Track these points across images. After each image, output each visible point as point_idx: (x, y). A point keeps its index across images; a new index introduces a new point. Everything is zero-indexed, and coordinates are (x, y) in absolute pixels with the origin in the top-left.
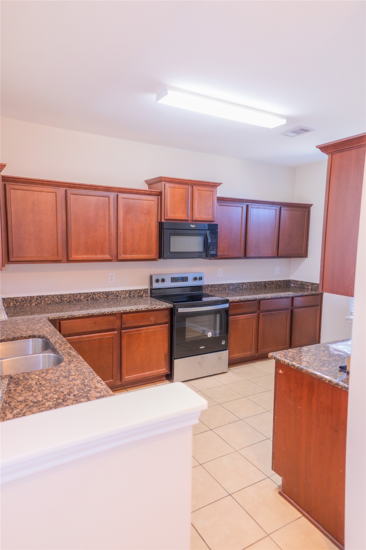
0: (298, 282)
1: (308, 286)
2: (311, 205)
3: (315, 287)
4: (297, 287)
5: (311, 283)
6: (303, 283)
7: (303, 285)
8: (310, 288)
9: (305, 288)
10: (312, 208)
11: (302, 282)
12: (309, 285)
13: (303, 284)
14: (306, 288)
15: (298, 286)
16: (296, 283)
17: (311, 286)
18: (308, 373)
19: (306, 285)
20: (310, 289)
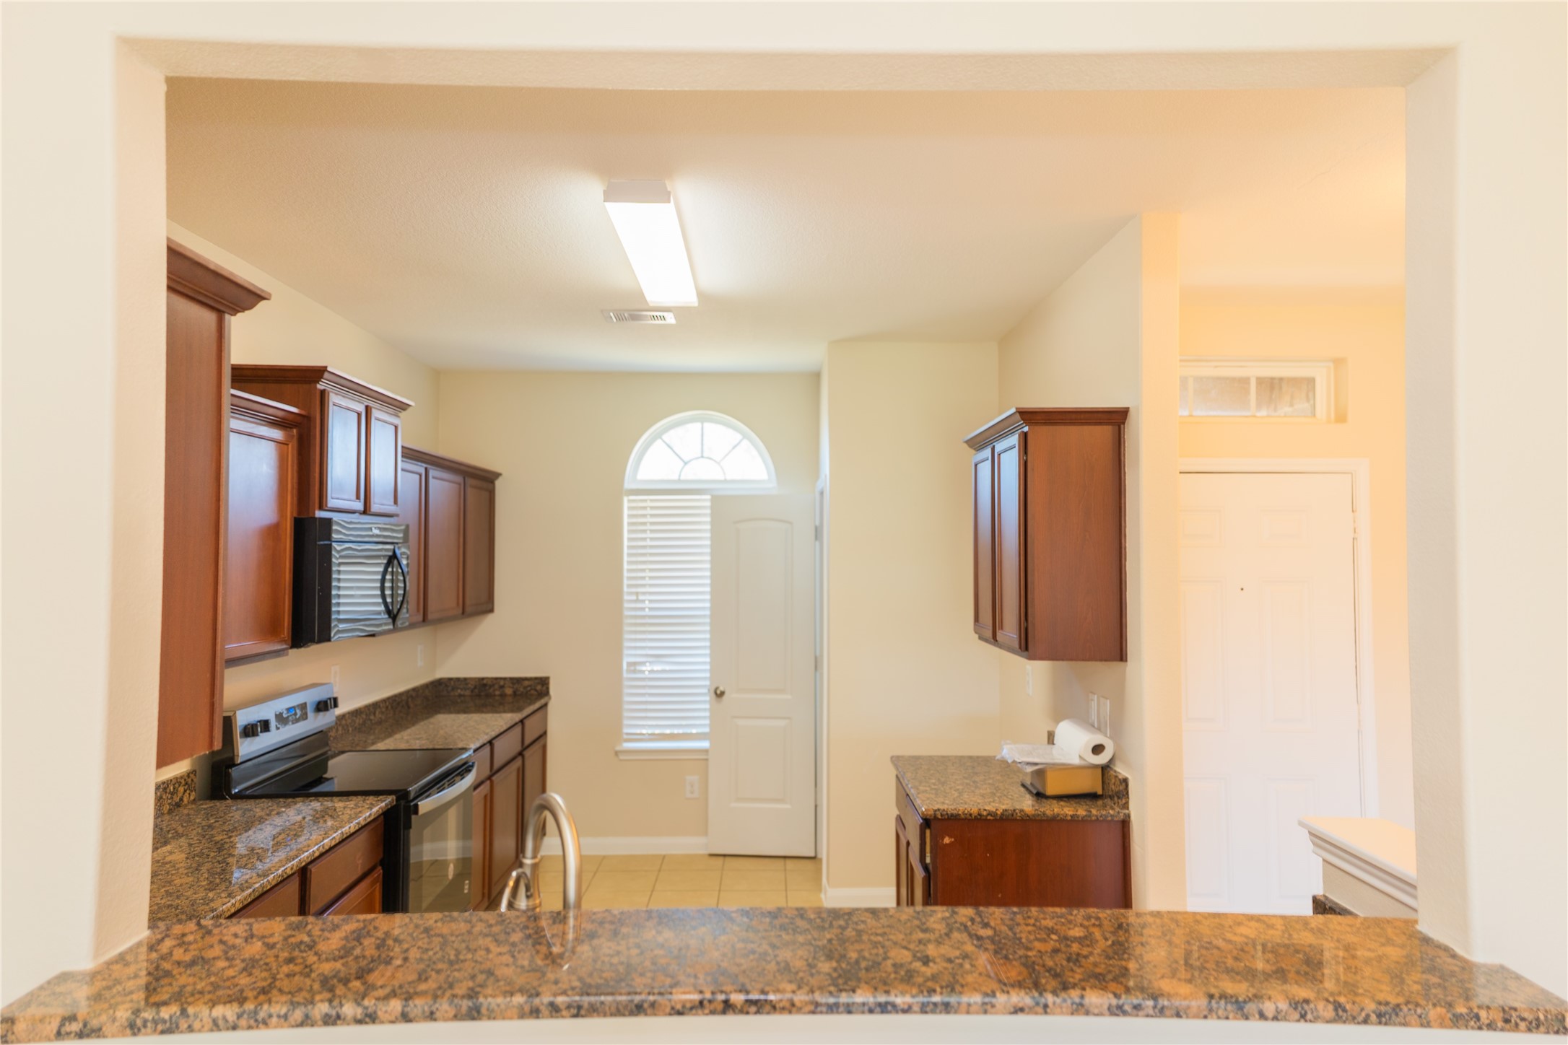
0: (468, 681)
1: (502, 687)
2: (498, 475)
3: (525, 688)
4: (464, 696)
5: (511, 679)
6: (485, 682)
7: (487, 688)
8: (509, 691)
9: (495, 695)
10: (498, 483)
11: (483, 679)
12: (505, 684)
13: (485, 685)
14: (497, 693)
15: (468, 693)
16: (461, 687)
17: (511, 685)
18: (1028, 816)
19: (496, 687)
20: (510, 695)
